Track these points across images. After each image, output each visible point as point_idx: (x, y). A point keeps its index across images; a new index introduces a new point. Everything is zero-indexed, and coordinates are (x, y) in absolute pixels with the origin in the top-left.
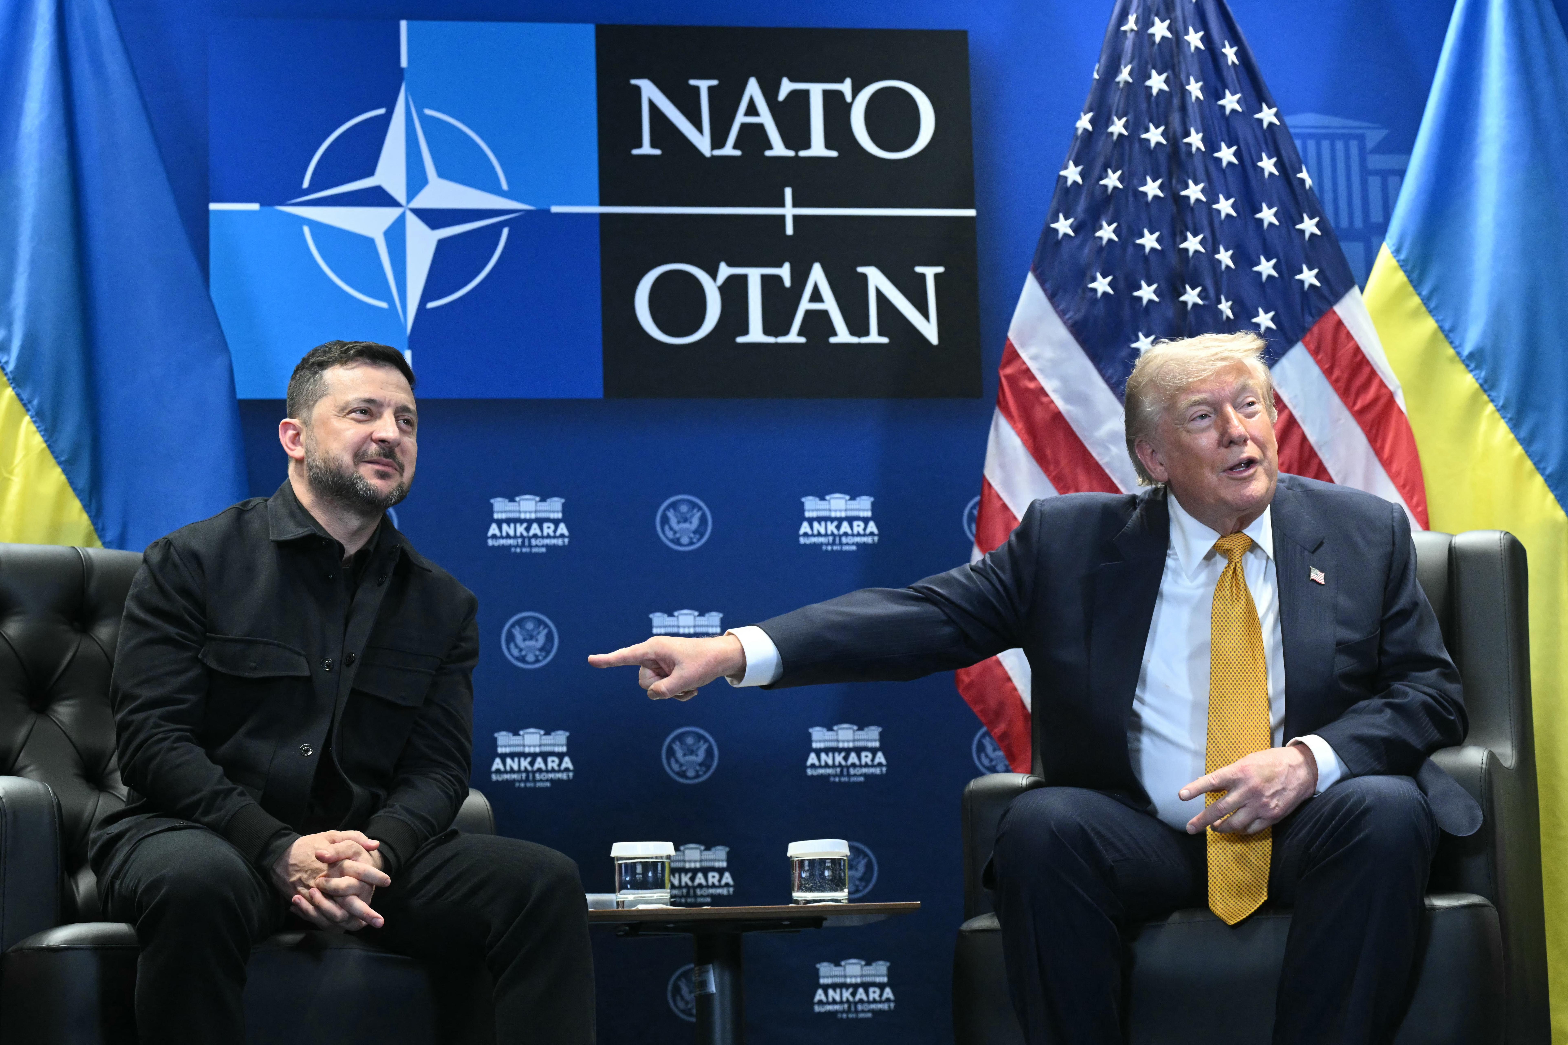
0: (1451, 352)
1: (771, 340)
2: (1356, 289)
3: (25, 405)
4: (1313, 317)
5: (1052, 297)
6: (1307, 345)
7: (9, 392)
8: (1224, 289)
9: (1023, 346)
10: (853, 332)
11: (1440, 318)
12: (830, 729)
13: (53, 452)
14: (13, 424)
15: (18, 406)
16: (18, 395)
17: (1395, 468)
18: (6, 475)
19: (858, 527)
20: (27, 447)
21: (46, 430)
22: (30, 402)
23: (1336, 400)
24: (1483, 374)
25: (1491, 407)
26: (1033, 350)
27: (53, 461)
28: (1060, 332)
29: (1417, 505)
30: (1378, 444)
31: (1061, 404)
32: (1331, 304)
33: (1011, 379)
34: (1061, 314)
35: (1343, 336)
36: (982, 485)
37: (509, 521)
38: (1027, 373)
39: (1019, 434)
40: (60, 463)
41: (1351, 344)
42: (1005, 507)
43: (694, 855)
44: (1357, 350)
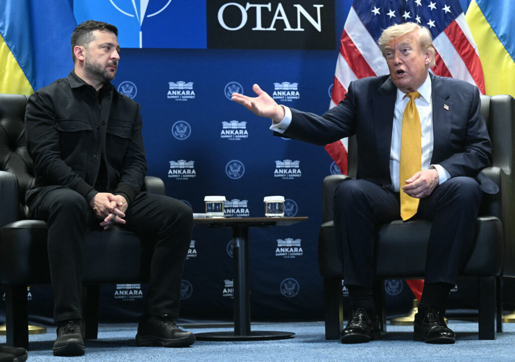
0: (495, 35)
1: (264, 29)
2: (463, 14)
3: (10, 48)
4: (448, 22)
5: (359, 15)
6: (446, 33)
7: (4, 44)
8: (418, 13)
9: (349, 31)
10: (292, 27)
11: (492, 23)
12: (282, 161)
13: (19, 64)
14: (5, 55)
15: (7, 49)
16: (7, 44)
17: (474, 75)
18: (3, 72)
19: (293, 93)
20: (11, 62)
21: (17, 56)
22: (11, 47)
23: (455, 51)
24: (505, 43)
25: (508, 54)
26: (352, 33)
27: (19, 67)
28: (362, 27)
29: (482, 87)
30: (469, 67)
31: (361, 52)
32: (454, 18)
33: (345, 43)
34: (362, 21)
35: (458, 30)
36: (334, 79)
37: (174, 90)
38: (350, 41)
39: (347, 62)
40: (22, 68)
41: (461, 33)
42: (342, 87)
43: (236, 203)
44: (463, 34)
